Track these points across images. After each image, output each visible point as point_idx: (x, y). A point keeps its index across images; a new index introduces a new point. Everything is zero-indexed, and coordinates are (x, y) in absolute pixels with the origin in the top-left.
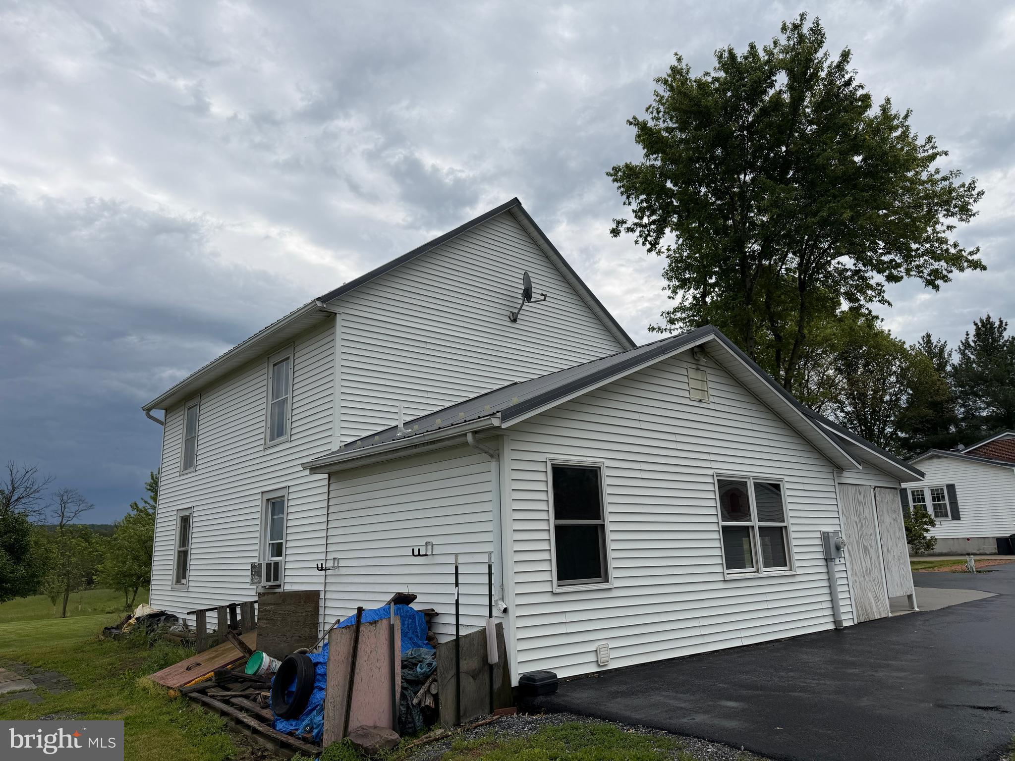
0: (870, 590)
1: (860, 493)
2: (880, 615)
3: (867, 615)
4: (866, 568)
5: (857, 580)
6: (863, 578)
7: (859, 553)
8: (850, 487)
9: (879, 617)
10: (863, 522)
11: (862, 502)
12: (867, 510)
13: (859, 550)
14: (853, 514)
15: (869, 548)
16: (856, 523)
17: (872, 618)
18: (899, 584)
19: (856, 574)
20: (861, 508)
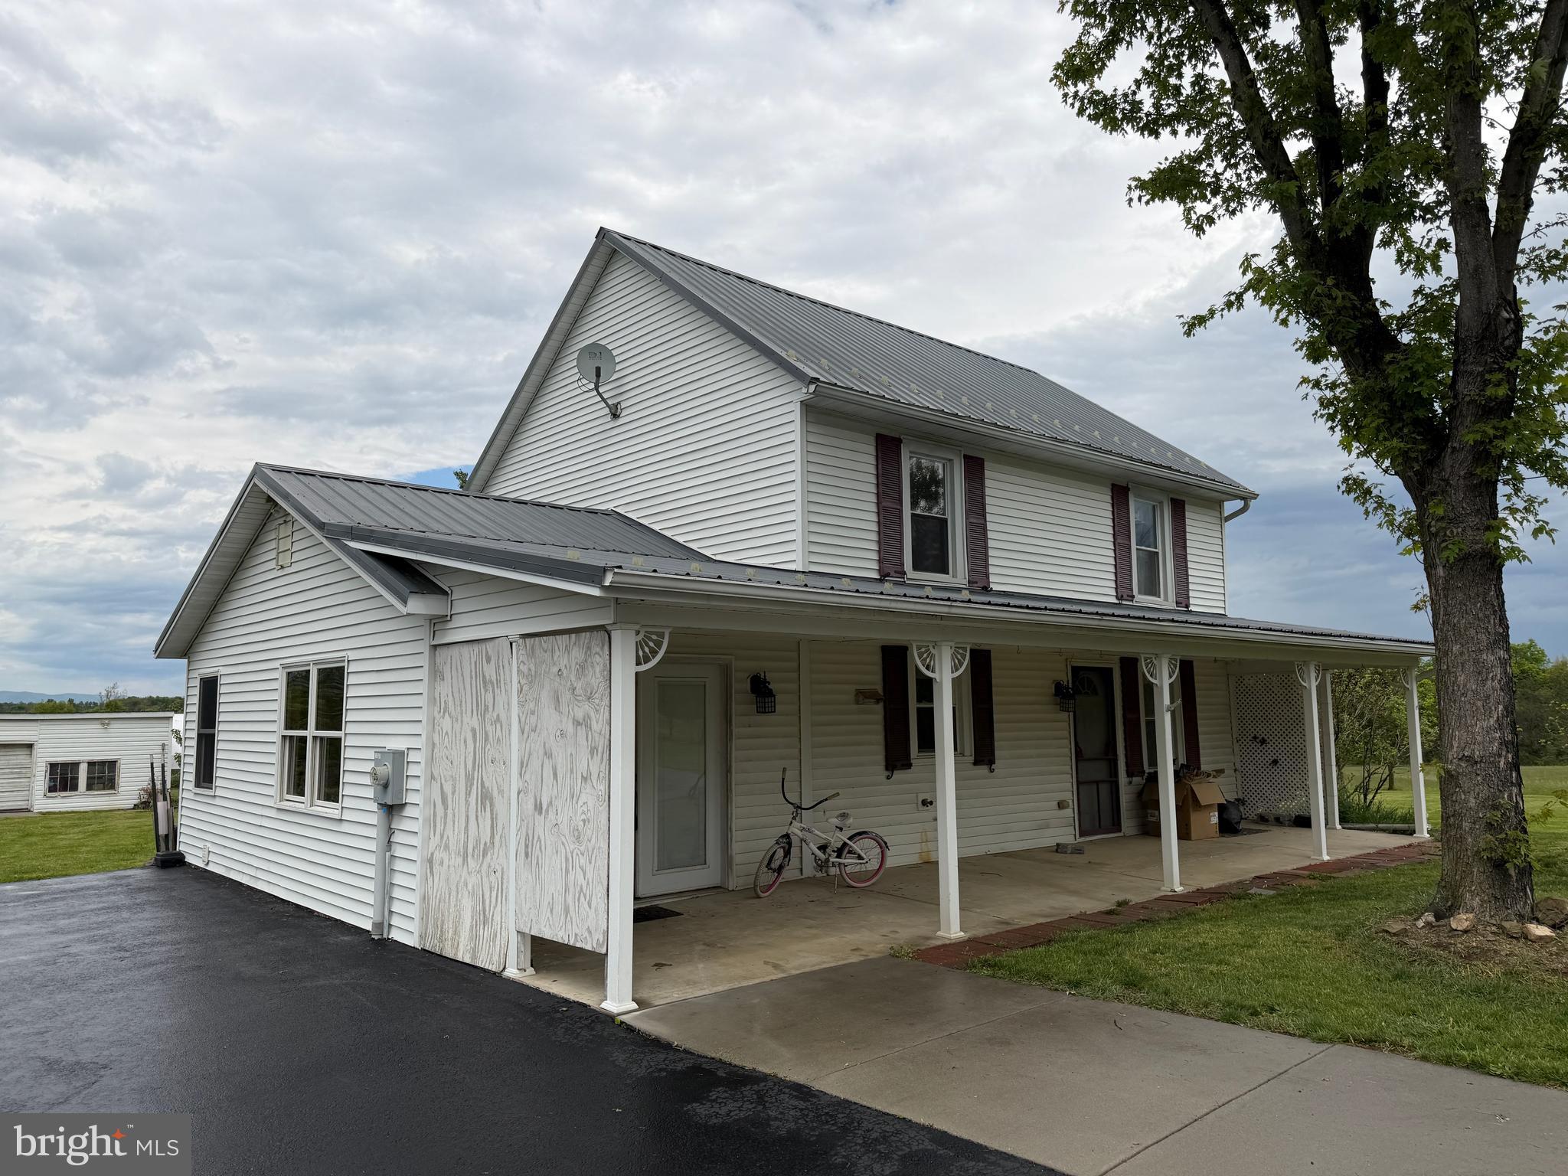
0: (472, 894)
1: (489, 660)
2: (474, 957)
3: (441, 940)
4: (478, 841)
5: (446, 861)
6: (460, 860)
7: (467, 801)
8: (465, 650)
9: (467, 960)
10: (490, 729)
11: (491, 682)
12: (501, 700)
13: (468, 794)
14: (469, 710)
15: (495, 793)
16: (474, 731)
17: (449, 953)
18: (559, 908)
19: (447, 847)
20: (490, 696)
